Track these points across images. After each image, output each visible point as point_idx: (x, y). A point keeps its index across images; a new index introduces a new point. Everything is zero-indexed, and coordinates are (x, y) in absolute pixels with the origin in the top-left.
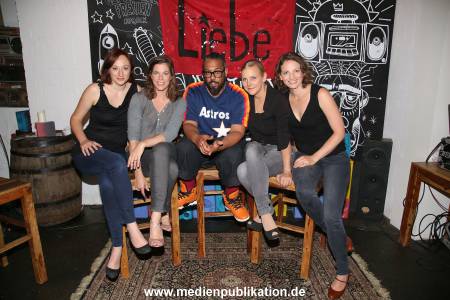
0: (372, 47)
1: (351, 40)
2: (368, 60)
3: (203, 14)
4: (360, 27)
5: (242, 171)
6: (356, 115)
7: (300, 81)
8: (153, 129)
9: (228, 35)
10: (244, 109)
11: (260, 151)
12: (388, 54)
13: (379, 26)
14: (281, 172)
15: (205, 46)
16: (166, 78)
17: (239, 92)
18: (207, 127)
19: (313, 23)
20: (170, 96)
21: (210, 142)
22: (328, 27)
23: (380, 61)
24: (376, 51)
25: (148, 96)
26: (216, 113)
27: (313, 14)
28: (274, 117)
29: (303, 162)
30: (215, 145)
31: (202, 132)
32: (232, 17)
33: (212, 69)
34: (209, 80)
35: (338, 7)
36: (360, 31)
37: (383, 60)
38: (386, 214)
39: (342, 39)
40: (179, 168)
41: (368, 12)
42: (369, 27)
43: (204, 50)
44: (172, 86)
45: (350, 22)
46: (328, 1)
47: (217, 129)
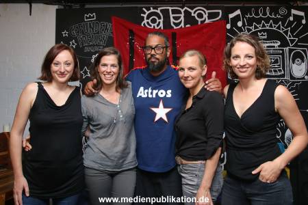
0: (295, 67)
1: (276, 61)
2: (292, 77)
4: (283, 50)
13: (299, 50)
23: (304, 78)
24: (299, 70)
32: (174, 44)
33: (153, 44)
35: (262, 35)
36: (283, 54)
37: (306, 77)
41: (288, 38)
42: (291, 51)
45: (274, 47)
46: (253, 30)
47: (155, 110)
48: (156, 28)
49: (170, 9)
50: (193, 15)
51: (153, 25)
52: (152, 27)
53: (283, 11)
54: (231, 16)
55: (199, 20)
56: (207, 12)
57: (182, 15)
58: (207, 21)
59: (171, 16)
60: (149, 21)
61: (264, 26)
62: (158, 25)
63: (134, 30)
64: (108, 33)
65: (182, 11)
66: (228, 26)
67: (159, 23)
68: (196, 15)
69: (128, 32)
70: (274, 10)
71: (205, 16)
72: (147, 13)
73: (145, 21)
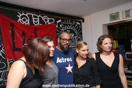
1: (73, 42)
4: (75, 37)
13: (79, 37)
35: (68, 31)
36: (75, 39)
41: (76, 33)
45: (72, 36)
46: (66, 29)
47: (67, 68)
48: (26, 24)
49: (33, 15)
50: (43, 19)
51: (24, 22)
52: (24, 23)
53: (74, 22)
54: (58, 22)
55: (46, 22)
56: (49, 19)
57: (38, 19)
58: (49, 23)
59: (33, 19)
60: (22, 20)
61: (69, 27)
62: (27, 23)
65: (38, 17)
66: (57, 26)
67: (27, 21)
68: (44, 20)
69: (10, 25)
70: (72, 21)
71: (48, 21)
72: (21, 15)
73: (20, 19)
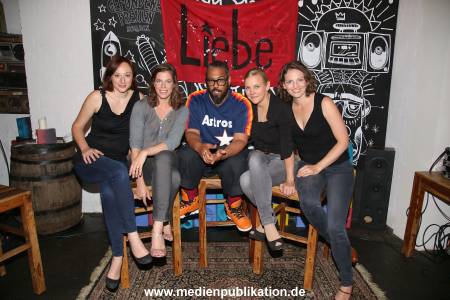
0: (373, 56)
1: (353, 49)
2: (370, 69)
3: (206, 23)
4: (362, 36)
5: (245, 180)
6: (358, 124)
7: (304, 90)
8: (155, 137)
9: (230, 43)
10: (248, 118)
11: (263, 161)
12: (390, 63)
13: (381, 36)
14: (284, 181)
15: (207, 54)
16: (169, 86)
17: (242, 101)
18: (210, 135)
19: (315, 32)
20: (172, 104)
21: (213, 151)
22: (330, 36)
23: (382, 70)
24: (378, 60)
25: (150, 104)
26: (219, 122)
27: (315, 23)
28: (277, 126)
29: (307, 171)
30: (218, 154)
31: (205, 141)
32: (235, 25)
33: (216, 77)
34: (212, 88)
35: (340, 16)
36: (362, 41)
37: (385, 69)
38: (388, 223)
39: (344, 48)
40: (182, 177)
41: (370, 21)
42: (371, 36)
43: (206, 58)
44: (175, 94)
45: (352, 31)
46: (330, 10)
48: (213, 2)
52: (209, 2)
61: (343, 5)
62: (216, 0)
63: (187, 5)
64: (156, 9)
66: (301, 4)
69: (180, 8)
